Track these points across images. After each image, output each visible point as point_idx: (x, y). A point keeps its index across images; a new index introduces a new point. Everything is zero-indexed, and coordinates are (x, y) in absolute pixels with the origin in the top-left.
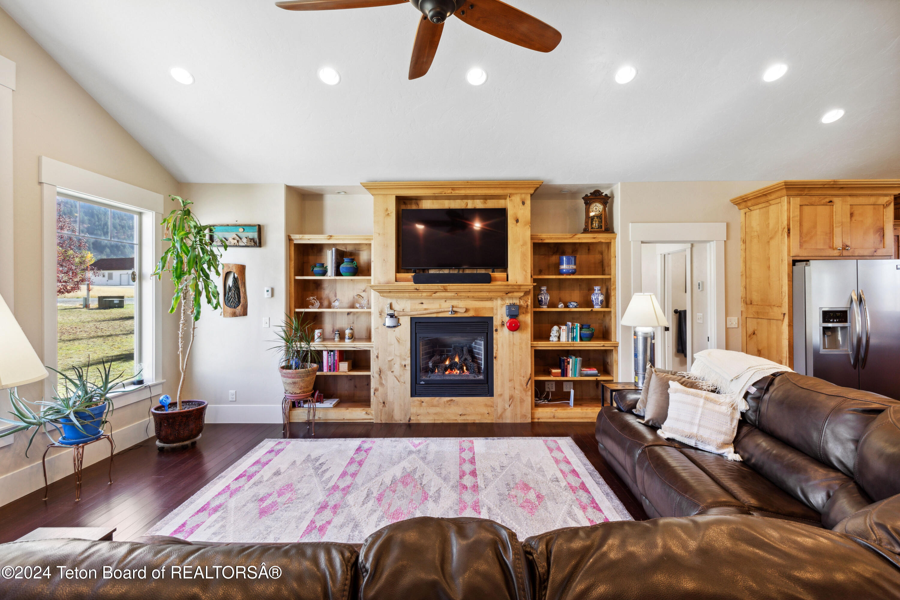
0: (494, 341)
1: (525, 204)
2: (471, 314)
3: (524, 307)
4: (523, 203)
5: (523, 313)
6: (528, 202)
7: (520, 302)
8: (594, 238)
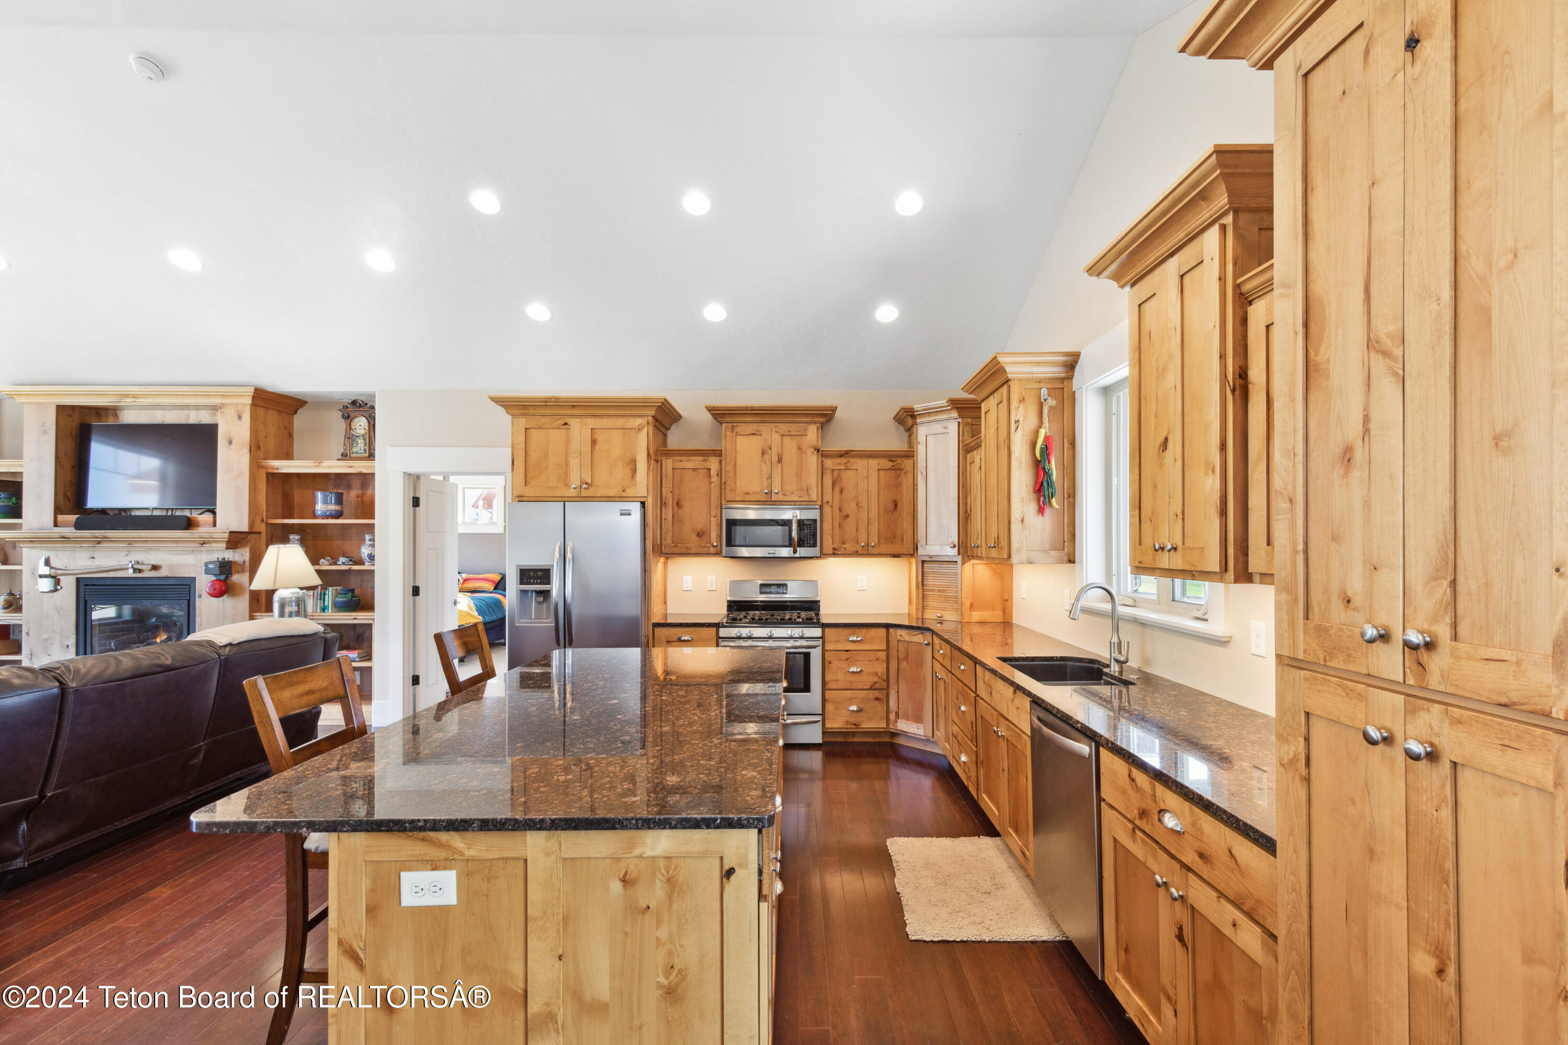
0: (197, 612)
1: (243, 419)
2: (163, 573)
3: (239, 564)
4: (240, 417)
5: (239, 572)
6: (247, 417)
7: (234, 557)
8: (350, 467)
